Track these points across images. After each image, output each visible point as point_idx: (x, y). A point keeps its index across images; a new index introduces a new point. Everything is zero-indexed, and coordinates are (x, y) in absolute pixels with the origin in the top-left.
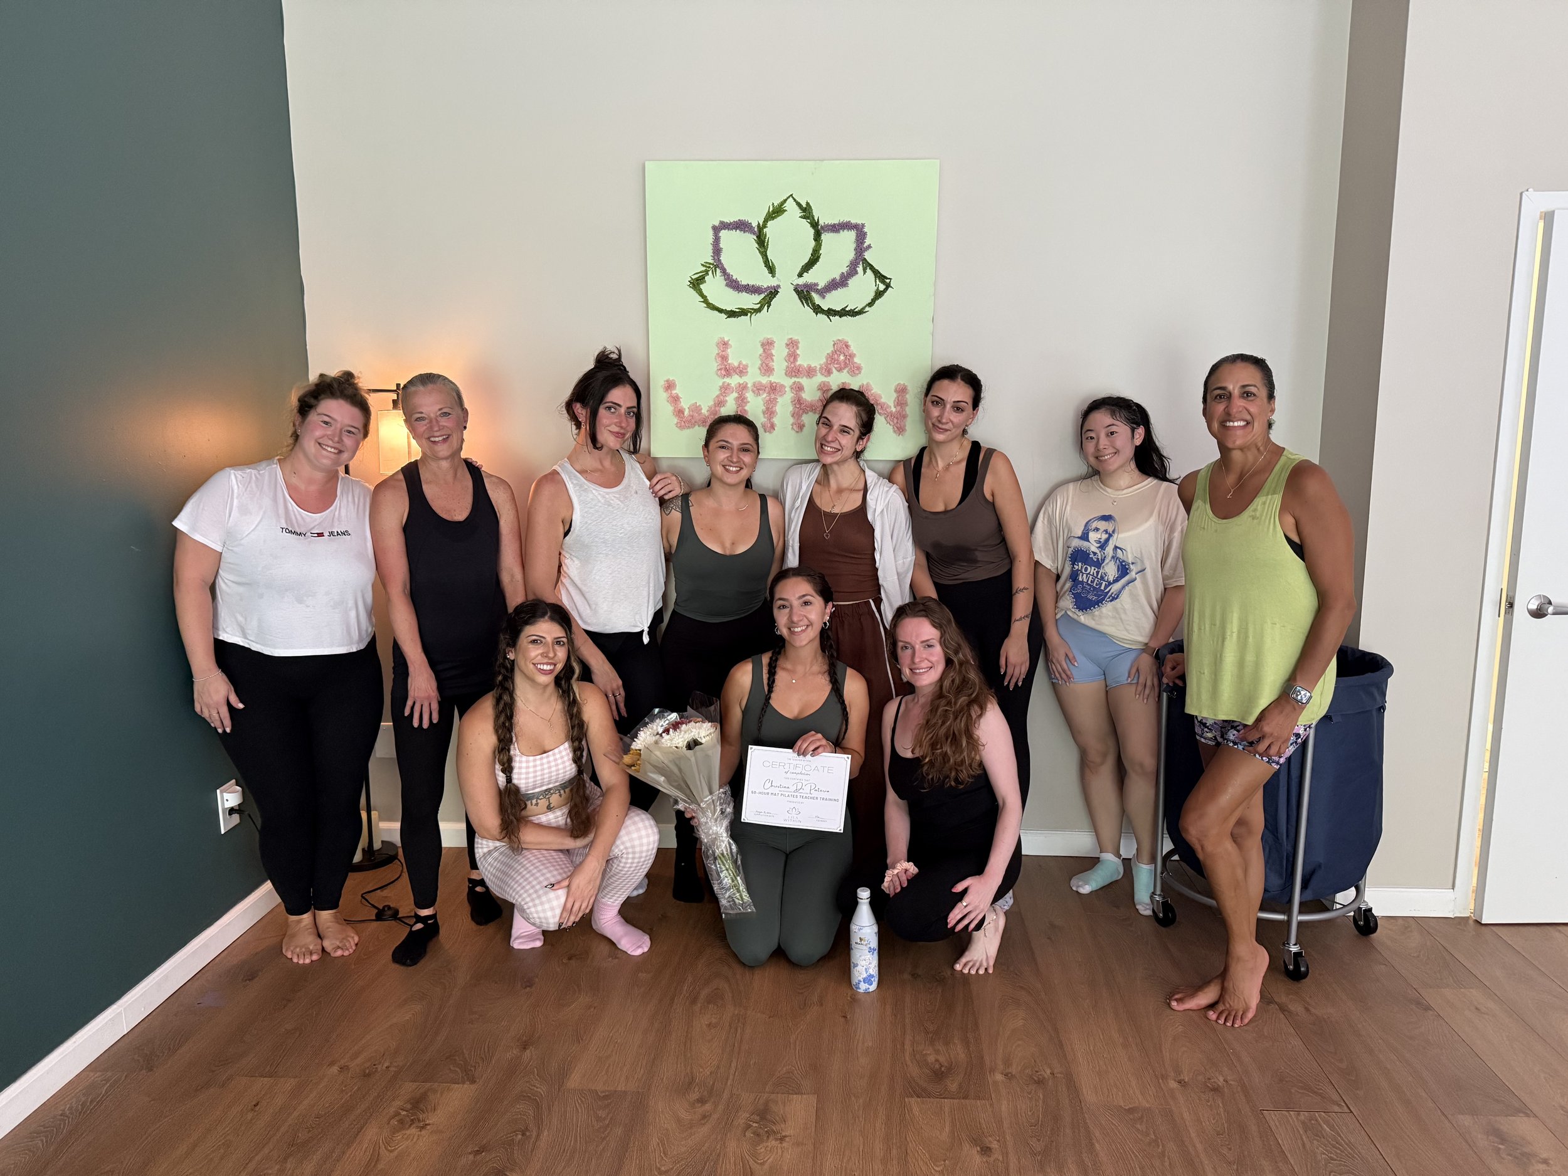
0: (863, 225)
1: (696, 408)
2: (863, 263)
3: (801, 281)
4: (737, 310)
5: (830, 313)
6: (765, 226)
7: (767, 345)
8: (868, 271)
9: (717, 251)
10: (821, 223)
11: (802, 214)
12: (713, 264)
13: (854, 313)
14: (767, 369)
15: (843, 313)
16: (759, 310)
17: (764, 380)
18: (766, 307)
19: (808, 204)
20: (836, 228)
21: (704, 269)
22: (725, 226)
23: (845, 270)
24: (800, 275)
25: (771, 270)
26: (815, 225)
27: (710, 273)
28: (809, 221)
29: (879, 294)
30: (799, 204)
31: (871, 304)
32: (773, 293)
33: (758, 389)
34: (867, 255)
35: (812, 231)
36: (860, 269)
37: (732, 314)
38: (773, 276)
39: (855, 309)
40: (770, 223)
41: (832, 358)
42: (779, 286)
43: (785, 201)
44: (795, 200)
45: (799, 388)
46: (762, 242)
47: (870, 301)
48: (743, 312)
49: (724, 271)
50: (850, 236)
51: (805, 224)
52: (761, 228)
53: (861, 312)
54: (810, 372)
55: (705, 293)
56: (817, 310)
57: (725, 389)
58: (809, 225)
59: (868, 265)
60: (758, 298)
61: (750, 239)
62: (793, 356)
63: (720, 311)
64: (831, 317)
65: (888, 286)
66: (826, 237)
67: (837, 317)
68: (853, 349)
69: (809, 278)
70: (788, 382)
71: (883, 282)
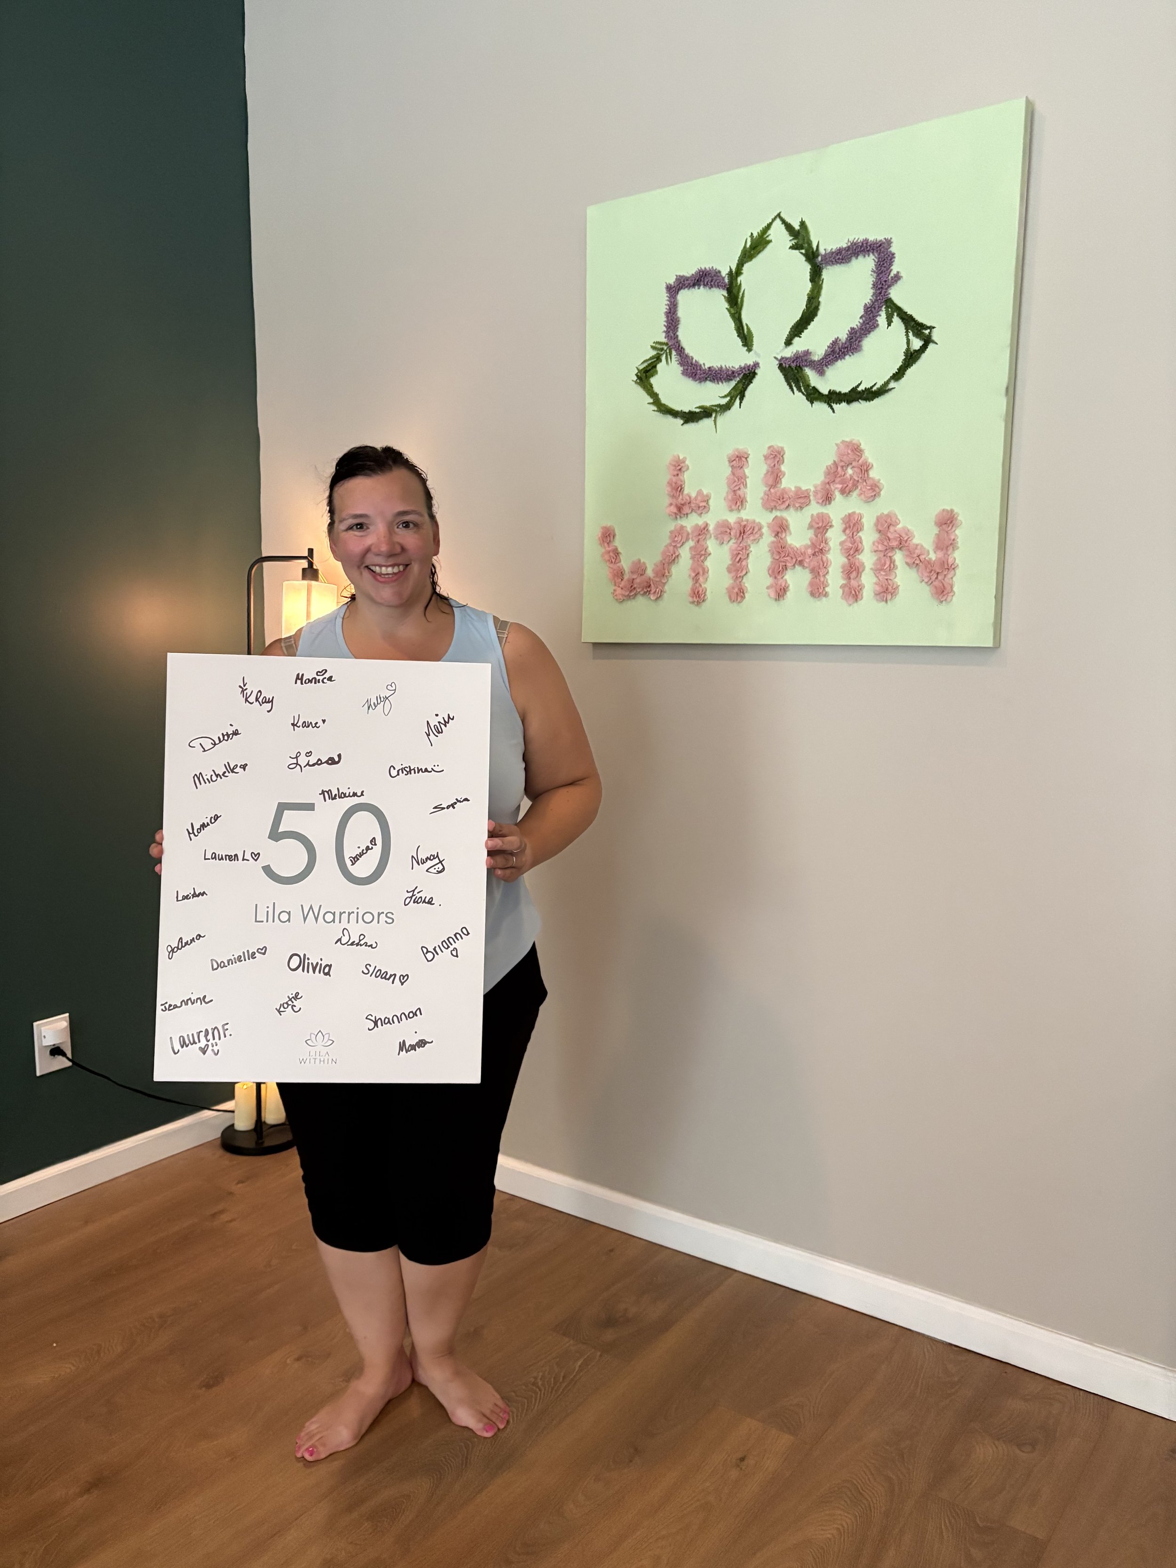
0: (889, 242)
1: (639, 568)
2: (887, 308)
3: (789, 352)
4: (698, 410)
5: (833, 398)
6: (739, 272)
7: (739, 460)
8: (896, 320)
9: (672, 322)
10: (822, 251)
11: (793, 242)
12: (667, 344)
13: (870, 395)
14: (737, 501)
15: (854, 396)
16: (727, 407)
17: (732, 518)
18: (738, 401)
19: (803, 224)
20: (843, 256)
21: (654, 353)
22: (682, 284)
23: (855, 322)
24: (788, 342)
25: (746, 339)
26: (811, 256)
27: (663, 358)
28: (803, 251)
29: (911, 357)
30: (789, 227)
31: (898, 376)
32: (748, 375)
33: (724, 530)
34: (896, 294)
35: (806, 268)
36: (882, 319)
37: (690, 417)
38: (749, 350)
39: (872, 387)
40: (747, 267)
41: (834, 473)
42: (756, 365)
43: (769, 226)
44: (784, 221)
45: (781, 528)
46: (734, 301)
47: (895, 370)
48: (706, 413)
49: (680, 350)
50: (866, 265)
51: (798, 257)
52: (734, 275)
53: (882, 391)
54: (801, 499)
55: (656, 389)
56: (813, 395)
57: (678, 537)
58: (804, 258)
59: (895, 310)
60: (726, 388)
61: (719, 296)
62: (775, 476)
63: (674, 414)
64: (834, 406)
65: (927, 341)
66: (829, 274)
67: (844, 404)
68: (869, 455)
69: (800, 345)
70: (765, 519)
71: (918, 334)
